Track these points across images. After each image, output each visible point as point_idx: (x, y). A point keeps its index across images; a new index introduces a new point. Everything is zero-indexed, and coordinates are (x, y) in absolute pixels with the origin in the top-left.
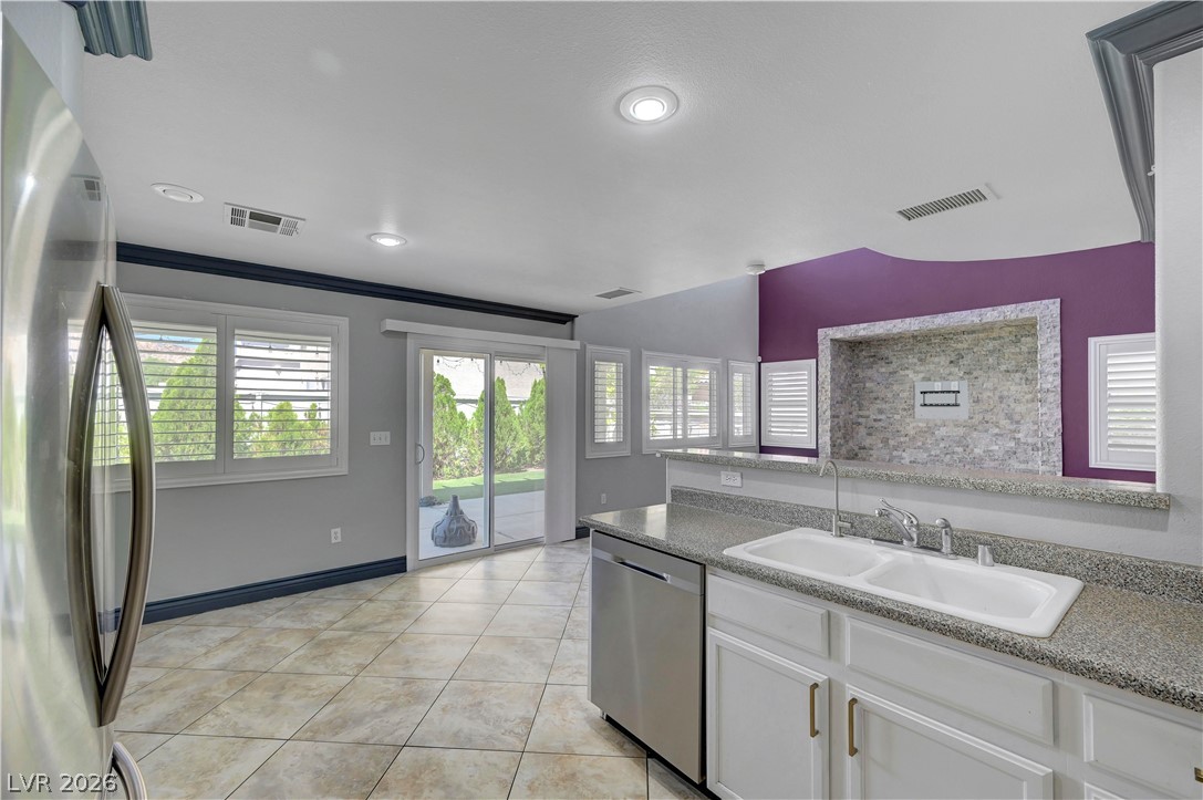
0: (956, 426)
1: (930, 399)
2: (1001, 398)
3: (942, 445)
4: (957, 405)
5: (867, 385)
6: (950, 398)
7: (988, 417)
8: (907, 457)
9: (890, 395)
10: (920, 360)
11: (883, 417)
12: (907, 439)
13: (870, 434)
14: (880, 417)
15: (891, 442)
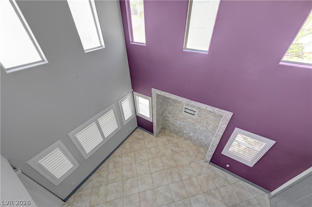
0: (193, 120)
1: (187, 110)
2: (206, 117)
3: (188, 123)
4: (194, 115)
6: (192, 112)
7: (201, 121)
9: (176, 105)
11: (173, 111)
12: (179, 118)
13: (169, 114)
15: (175, 118)
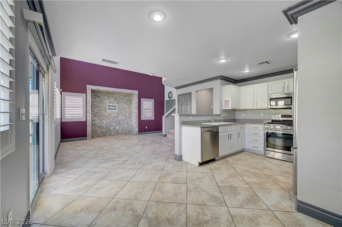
0: (116, 114)
1: (110, 107)
2: (124, 108)
3: (113, 118)
4: (115, 109)
5: (94, 103)
6: (114, 108)
7: (121, 112)
8: (105, 122)
9: (100, 106)
10: (108, 98)
11: (99, 112)
12: (105, 117)
13: (95, 116)
14: (98, 112)
15: (101, 118)
